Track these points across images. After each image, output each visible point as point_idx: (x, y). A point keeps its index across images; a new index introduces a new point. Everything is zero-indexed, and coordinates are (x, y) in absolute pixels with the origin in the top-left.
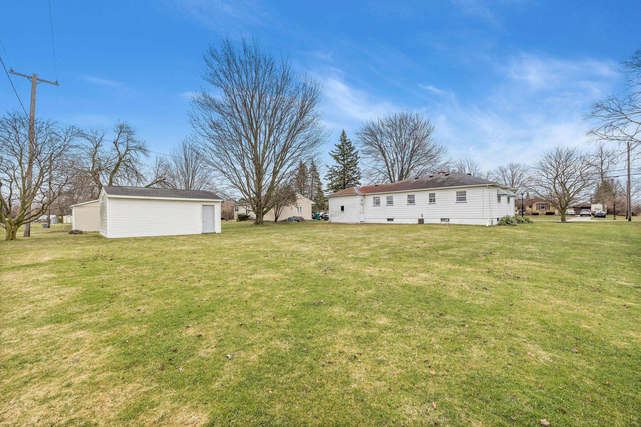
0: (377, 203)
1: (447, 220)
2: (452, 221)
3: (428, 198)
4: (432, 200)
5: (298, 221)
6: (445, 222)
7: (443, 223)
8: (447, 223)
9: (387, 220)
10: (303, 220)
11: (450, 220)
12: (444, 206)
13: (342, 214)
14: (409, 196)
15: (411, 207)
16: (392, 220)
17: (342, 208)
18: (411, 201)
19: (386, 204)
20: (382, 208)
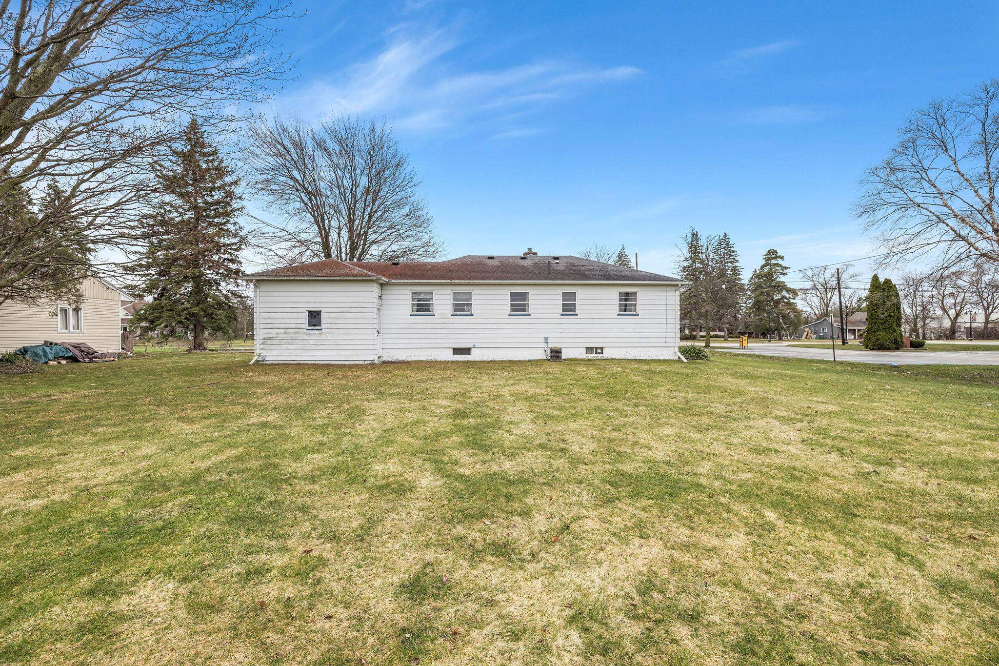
0: (422, 307)
1: (599, 351)
2: (608, 354)
3: (560, 301)
4: (569, 308)
5: (74, 359)
6: (595, 355)
7: (591, 356)
8: (599, 356)
9: (451, 351)
10: (91, 355)
11: (605, 350)
12: (594, 321)
13: (313, 337)
14: (512, 294)
15: (519, 320)
16: (467, 351)
17: (315, 318)
18: (519, 305)
19: (451, 312)
20: (439, 321)
